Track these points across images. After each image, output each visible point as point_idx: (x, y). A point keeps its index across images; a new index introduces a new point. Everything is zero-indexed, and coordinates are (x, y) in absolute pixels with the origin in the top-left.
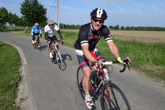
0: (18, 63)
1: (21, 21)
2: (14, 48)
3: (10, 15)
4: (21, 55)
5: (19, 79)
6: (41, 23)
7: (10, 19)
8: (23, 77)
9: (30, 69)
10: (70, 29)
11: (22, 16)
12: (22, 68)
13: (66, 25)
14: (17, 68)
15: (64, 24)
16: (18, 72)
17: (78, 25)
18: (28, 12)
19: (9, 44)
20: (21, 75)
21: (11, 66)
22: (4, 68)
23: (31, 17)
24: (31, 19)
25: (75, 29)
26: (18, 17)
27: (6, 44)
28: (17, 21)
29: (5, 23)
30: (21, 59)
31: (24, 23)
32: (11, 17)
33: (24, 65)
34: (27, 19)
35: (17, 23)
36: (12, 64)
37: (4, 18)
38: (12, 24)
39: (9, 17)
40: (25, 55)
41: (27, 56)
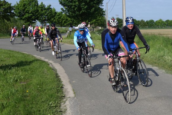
0: (59, 94)
1: (60, 18)
2: (50, 66)
3: (42, 7)
4: (62, 79)
6: (94, 19)
7: (42, 15)
11: (62, 9)
12: (65, 105)
13: (139, 21)
14: (57, 103)
16: (60, 112)
17: (161, 20)
18: (71, 2)
19: (43, 58)
21: (47, 101)
24: (77, 13)
25: (155, 28)
26: (55, 10)
27: (37, 60)
28: (53, 17)
29: (33, 21)
30: (64, 87)
31: (64, 21)
32: (44, 11)
33: (69, 97)
34: (69, 14)
35: (54, 21)
36: (49, 96)
37: (32, 14)
38: (45, 23)
39: (40, 11)
40: (69, 80)
41: (73, 82)
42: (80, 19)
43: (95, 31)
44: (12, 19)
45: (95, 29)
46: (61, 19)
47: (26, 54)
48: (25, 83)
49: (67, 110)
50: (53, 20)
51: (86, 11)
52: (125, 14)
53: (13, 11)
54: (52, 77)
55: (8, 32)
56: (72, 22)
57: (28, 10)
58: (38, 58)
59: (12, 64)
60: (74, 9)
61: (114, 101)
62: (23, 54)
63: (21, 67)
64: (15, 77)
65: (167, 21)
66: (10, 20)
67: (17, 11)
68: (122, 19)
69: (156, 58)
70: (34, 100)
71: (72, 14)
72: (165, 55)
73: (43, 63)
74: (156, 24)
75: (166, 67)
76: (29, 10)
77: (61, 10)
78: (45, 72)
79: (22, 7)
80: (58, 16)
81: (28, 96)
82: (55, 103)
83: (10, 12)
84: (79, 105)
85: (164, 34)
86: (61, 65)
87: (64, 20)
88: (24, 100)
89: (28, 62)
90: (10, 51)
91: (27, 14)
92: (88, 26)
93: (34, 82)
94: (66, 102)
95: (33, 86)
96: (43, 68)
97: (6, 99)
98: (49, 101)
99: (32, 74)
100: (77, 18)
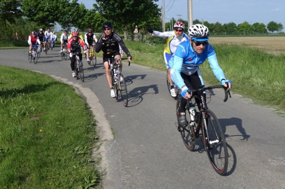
0: (89, 136)
1: (92, 18)
2: (77, 91)
3: (64, 3)
4: (95, 113)
5: (95, 180)
6: (144, 21)
7: (64, 14)
8: (104, 177)
9: (122, 152)
10: (223, 35)
11: (95, 5)
12: (98, 151)
14: (87, 148)
16: (91, 162)
17: (246, 23)
19: (65, 81)
20: (100, 170)
21: (71, 145)
22: (56, 150)
23: (117, 7)
24: (118, 11)
25: (237, 35)
26: (83, 6)
27: (56, 83)
28: (81, 17)
29: (51, 24)
30: (97, 124)
31: (98, 24)
32: (67, 8)
33: (105, 140)
34: (106, 12)
35: (82, 24)
36: (74, 137)
37: (48, 13)
38: (69, 26)
39: (60, 8)
40: (105, 114)
41: (112, 116)
42: (123, 21)
43: (145, 39)
44: (16, 20)
45: (145, 36)
47: (39, 73)
48: (38, 118)
49: (102, 160)
50: (81, 22)
51: (131, 9)
52: (192, 14)
53: (19, 8)
54: (79, 109)
55: (11, 40)
57: (42, 7)
58: (58, 80)
59: (18, 88)
60: (113, 5)
61: (174, 146)
62: (35, 73)
63: (31, 93)
64: (21, 109)
65: (256, 25)
66: (14, 22)
67: (26, 8)
69: (239, 81)
70: (51, 144)
71: (110, 13)
72: (253, 76)
73: (65, 87)
74: (239, 29)
75: (254, 94)
76: (45, 7)
77: (93, 6)
78: (68, 101)
79: (33, 2)
80: (89, 15)
82: (83, 149)
83: (15, 10)
84: (120, 152)
85: (251, 45)
86: (92, 91)
87: (98, 22)
88: (36, 144)
89: (42, 86)
90: (14, 68)
91: (41, 12)
92: (135, 32)
93: (51, 117)
94: (101, 147)
95: (50, 122)
96: (65, 95)
97: (7, 142)
98: (74, 145)
99: (48, 105)
100: (119, 18)
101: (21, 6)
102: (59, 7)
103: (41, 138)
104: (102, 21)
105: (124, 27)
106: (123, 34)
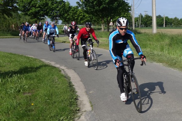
0: (72, 108)
1: (75, 13)
2: (62, 72)
4: (77, 89)
6: (117, 16)
7: (52, 10)
11: (78, 3)
12: (79, 120)
13: (171, 19)
14: (70, 118)
15: (167, 18)
19: (53, 64)
21: (57, 116)
23: (96, 4)
24: (97, 8)
26: (69, 4)
27: (46, 66)
28: (67, 12)
29: (42, 17)
30: (78, 98)
31: (81, 18)
32: (55, 5)
33: (85, 111)
34: (87, 9)
36: (60, 109)
37: (40, 9)
38: (57, 19)
39: (50, 5)
40: (85, 90)
41: (90, 92)
42: (101, 16)
44: (13, 14)
46: (76, 15)
47: (32, 58)
48: (30, 94)
50: (67, 17)
51: (107, 6)
52: (155, 11)
53: (15, 5)
54: (64, 86)
55: (9, 31)
56: (90, 19)
57: (34, 4)
58: (47, 63)
59: (14, 70)
60: (93, 3)
62: (28, 58)
63: (25, 74)
64: (16, 87)
66: (11, 15)
67: (21, 5)
68: (152, 16)
70: (41, 115)
71: (90, 10)
73: (53, 69)
76: (37, 3)
78: (56, 80)
80: (73, 11)
81: (33, 110)
82: (67, 118)
83: (12, 6)
86: (75, 72)
87: (81, 17)
88: (28, 116)
89: (34, 68)
90: (11, 54)
91: (34, 8)
92: (110, 24)
93: (41, 93)
94: (81, 116)
95: (40, 97)
96: (53, 75)
97: (5, 114)
98: (59, 116)
99: (39, 83)
100: (97, 13)
101: (17, 3)
102: (48, 4)
103: (33, 111)
104: (84, 16)
105: (102, 20)
106: (101, 26)
